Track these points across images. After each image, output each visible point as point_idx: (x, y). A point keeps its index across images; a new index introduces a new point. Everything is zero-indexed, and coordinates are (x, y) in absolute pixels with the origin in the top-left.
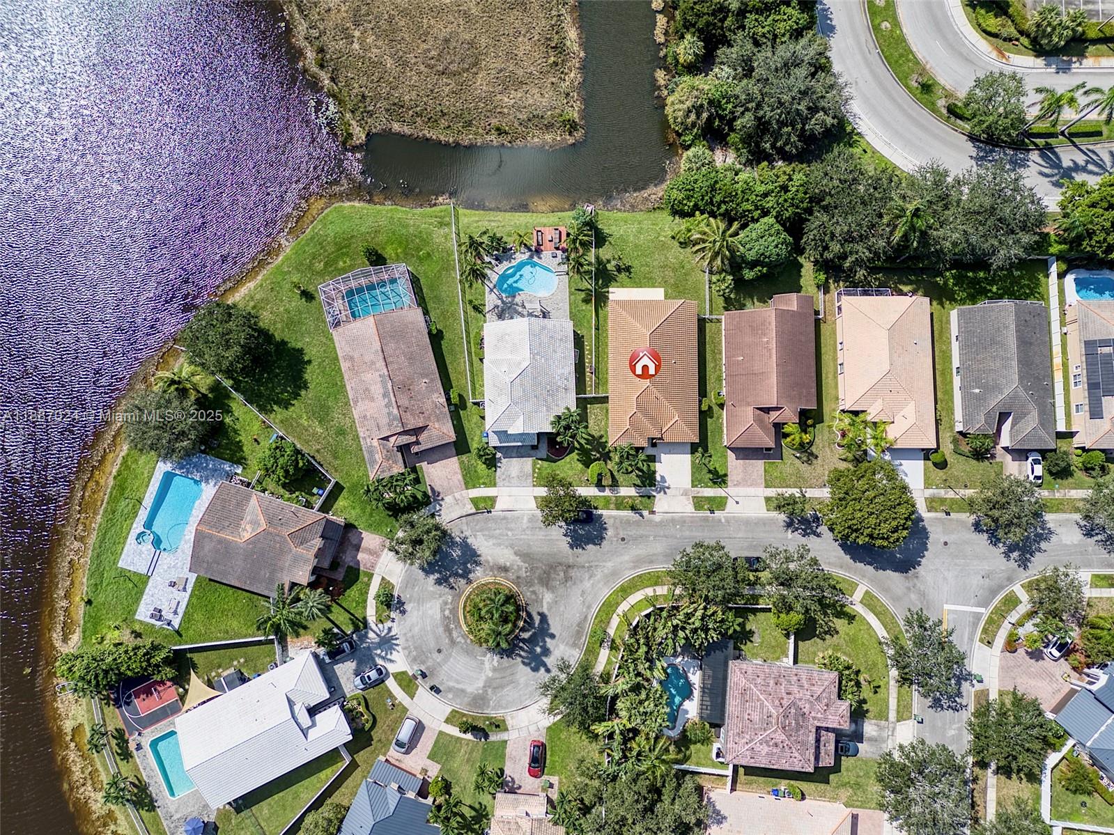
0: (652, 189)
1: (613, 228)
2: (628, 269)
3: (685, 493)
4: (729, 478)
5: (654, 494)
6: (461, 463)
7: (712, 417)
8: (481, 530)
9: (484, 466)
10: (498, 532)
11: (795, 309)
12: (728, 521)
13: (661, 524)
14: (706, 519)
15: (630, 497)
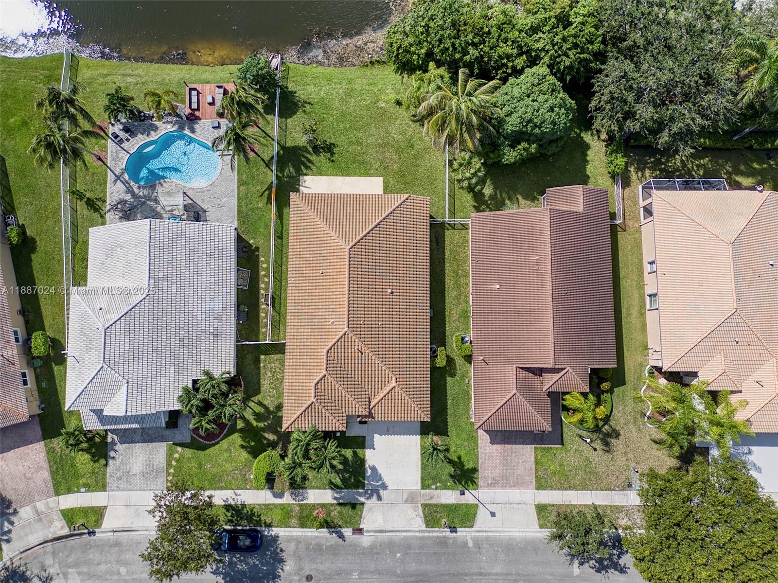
0: (369, 35)
1: (311, 88)
2: (329, 148)
3: (411, 499)
4: (480, 474)
5: (362, 499)
6: (50, 451)
7: (453, 375)
8: (76, 565)
9: (87, 456)
10: (103, 567)
11: (581, 209)
12: (478, 543)
13: (374, 551)
14: (443, 542)
15: (323, 506)
